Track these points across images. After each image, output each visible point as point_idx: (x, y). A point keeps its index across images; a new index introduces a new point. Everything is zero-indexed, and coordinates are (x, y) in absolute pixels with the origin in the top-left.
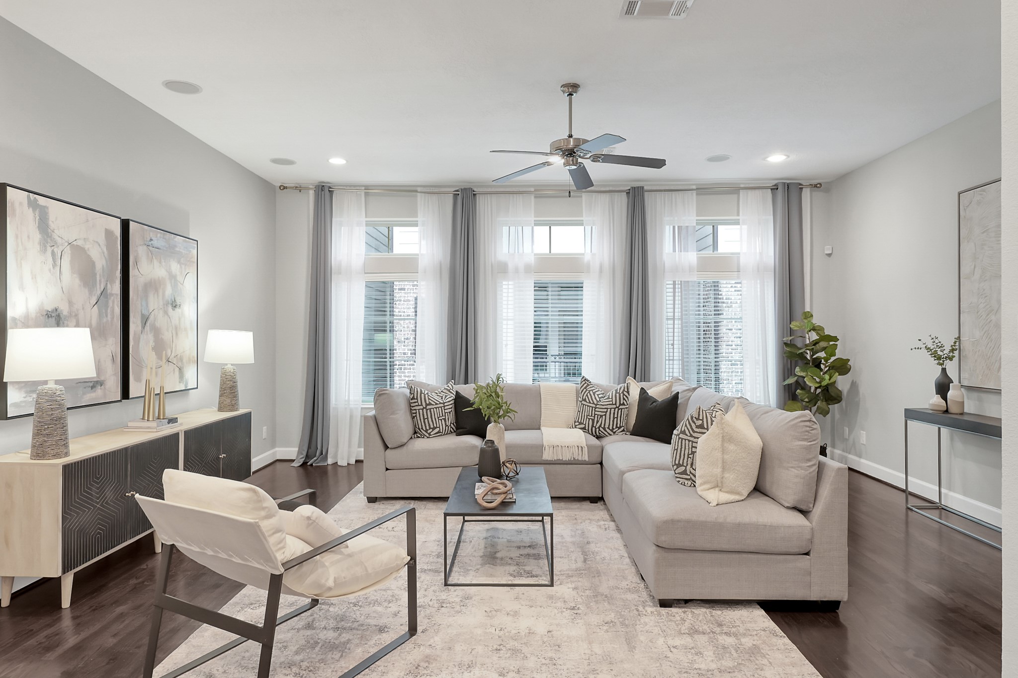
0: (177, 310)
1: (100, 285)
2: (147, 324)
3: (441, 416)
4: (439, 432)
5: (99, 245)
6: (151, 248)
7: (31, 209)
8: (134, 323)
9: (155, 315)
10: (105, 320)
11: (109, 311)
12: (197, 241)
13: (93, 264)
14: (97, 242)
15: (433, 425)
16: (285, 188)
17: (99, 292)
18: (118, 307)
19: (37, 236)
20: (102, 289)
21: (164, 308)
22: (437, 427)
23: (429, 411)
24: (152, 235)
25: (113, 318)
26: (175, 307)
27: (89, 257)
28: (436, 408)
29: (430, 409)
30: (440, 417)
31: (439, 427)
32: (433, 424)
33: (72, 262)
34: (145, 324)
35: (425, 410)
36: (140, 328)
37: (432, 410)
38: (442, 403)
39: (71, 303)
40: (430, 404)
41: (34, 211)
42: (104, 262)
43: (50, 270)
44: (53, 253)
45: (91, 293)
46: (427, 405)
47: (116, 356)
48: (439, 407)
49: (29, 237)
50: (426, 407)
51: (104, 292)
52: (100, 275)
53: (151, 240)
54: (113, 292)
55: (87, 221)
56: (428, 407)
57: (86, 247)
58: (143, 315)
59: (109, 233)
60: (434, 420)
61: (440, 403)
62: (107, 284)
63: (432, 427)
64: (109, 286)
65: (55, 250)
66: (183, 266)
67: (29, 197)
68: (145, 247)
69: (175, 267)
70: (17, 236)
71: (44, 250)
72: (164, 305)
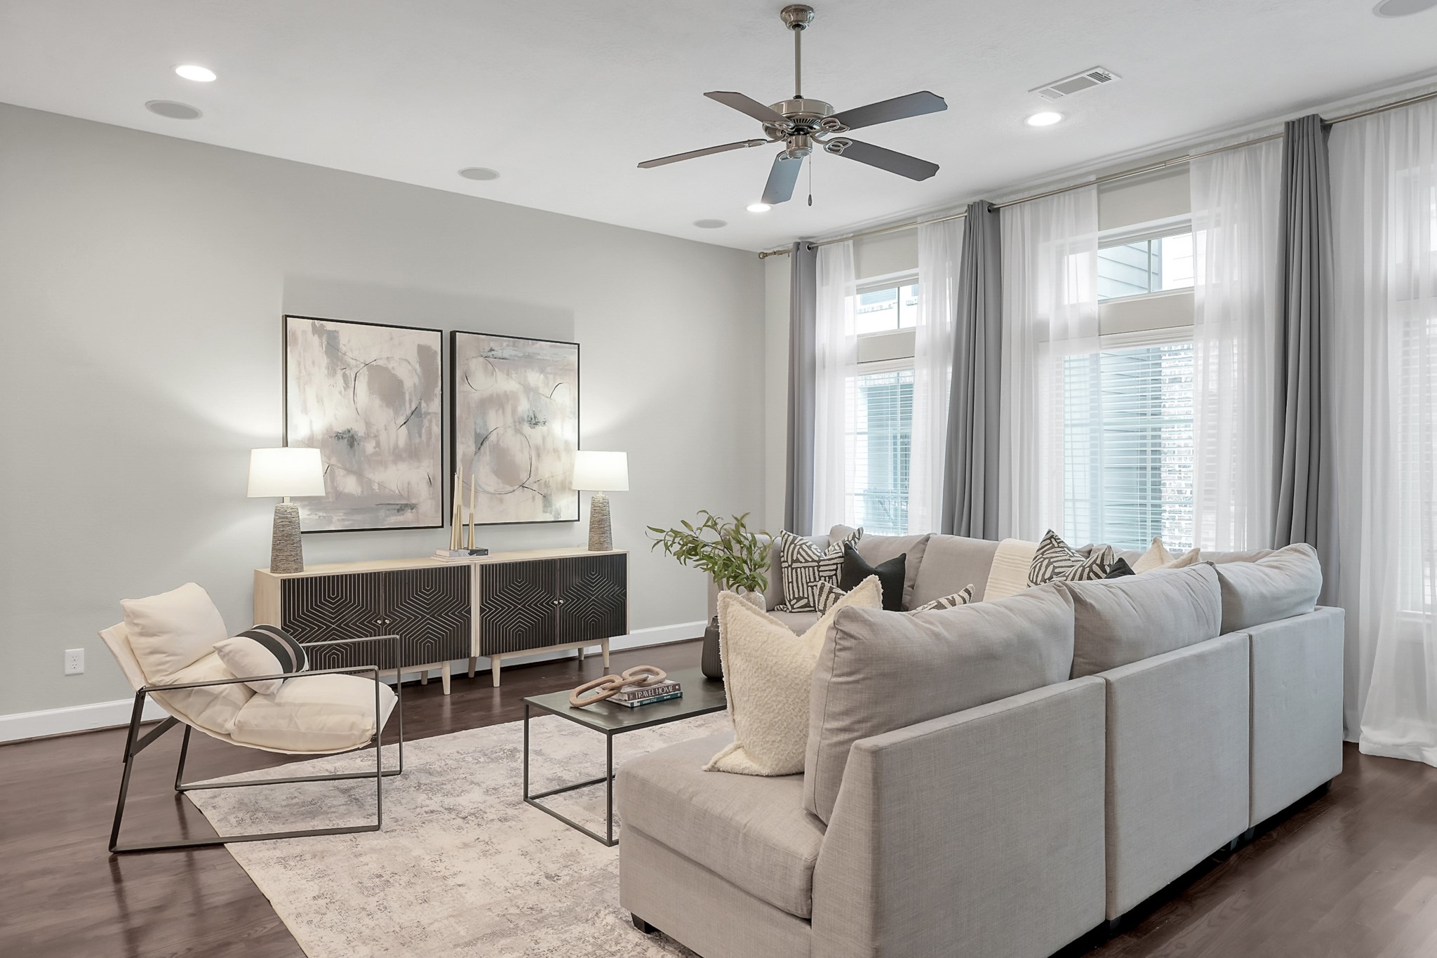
0: (539, 428)
1: (410, 405)
2: (485, 445)
3: (812, 580)
4: (807, 605)
5: (409, 363)
6: (491, 360)
7: (316, 336)
8: (463, 443)
9: (498, 434)
10: (417, 440)
11: (423, 431)
12: (579, 345)
13: (400, 383)
14: (406, 360)
15: (799, 594)
16: (766, 255)
17: (409, 412)
18: (438, 426)
19: (324, 361)
20: (413, 408)
21: (515, 426)
22: (803, 598)
23: (794, 570)
24: (492, 345)
25: (429, 439)
26: (536, 424)
27: (394, 376)
28: (805, 568)
29: (796, 568)
30: (810, 582)
31: (808, 598)
32: (799, 592)
33: (370, 383)
34: (482, 444)
35: (790, 568)
36: (473, 448)
37: (799, 569)
38: (815, 561)
39: (368, 424)
40: (798, 561)
41: (320, 337)
42: (416, 380)
43: (340, 393)
44: (345, 376)
45: (397, 413)
46: (793, 561)
47: (434, 478)
48: (809, 567)
49: (313, 363)
50: (792, 564)
51: (416, 412)
52: (410, 394)
53: (492, 350)
54: (430, 411)
55: (392, 339)
56: (795, 565)
57: (390, 366)
58: (477, 435)
59: (423, 351)
60: (800, 585)
61: (814, 561)
62: (420, 403)
63: (796, 596)
64: (423, 405)
65: (348, 372)
66: (551, 377)
67: (313, 325)
68: (481, 359)
69: (534, 378)
70: (299, 363)
71: (332, 372)
72: (515, 422)
